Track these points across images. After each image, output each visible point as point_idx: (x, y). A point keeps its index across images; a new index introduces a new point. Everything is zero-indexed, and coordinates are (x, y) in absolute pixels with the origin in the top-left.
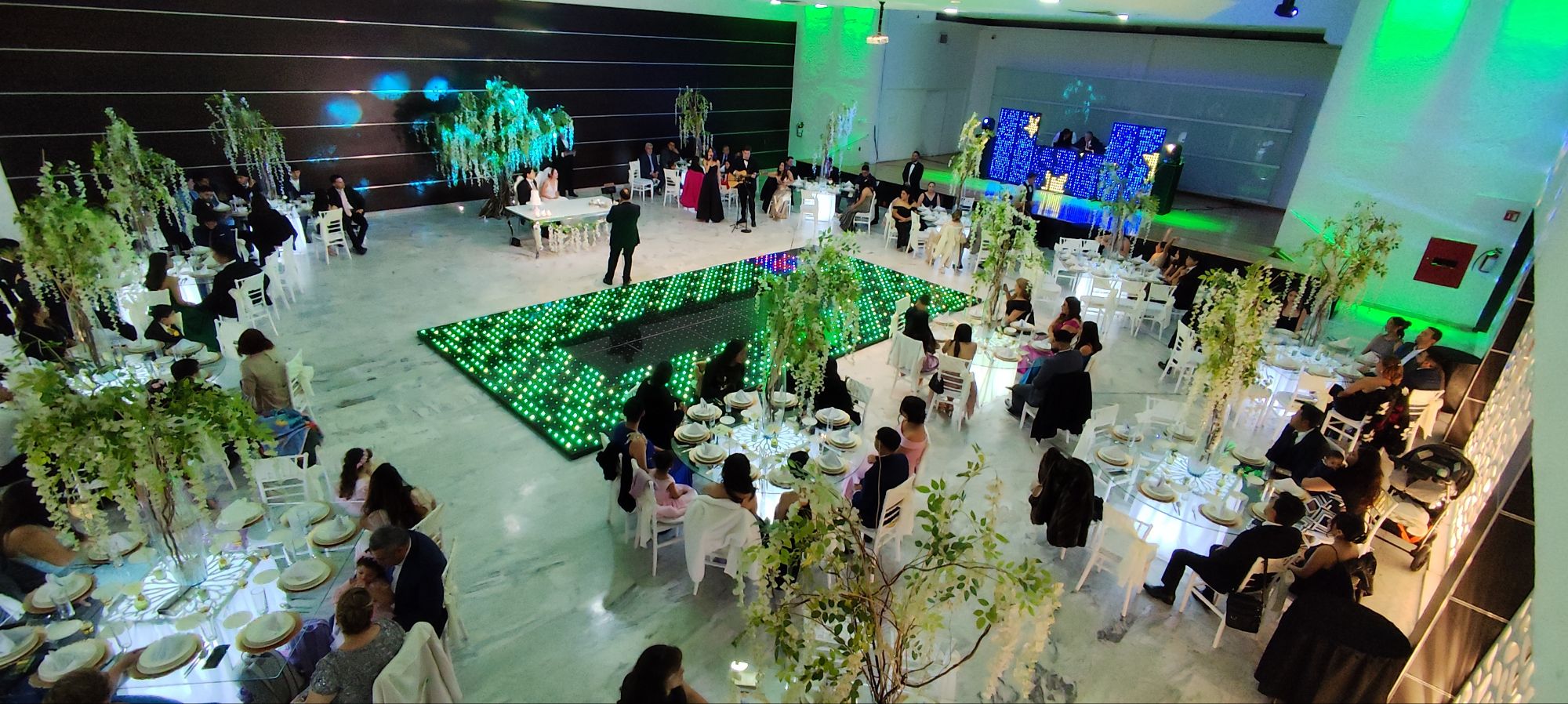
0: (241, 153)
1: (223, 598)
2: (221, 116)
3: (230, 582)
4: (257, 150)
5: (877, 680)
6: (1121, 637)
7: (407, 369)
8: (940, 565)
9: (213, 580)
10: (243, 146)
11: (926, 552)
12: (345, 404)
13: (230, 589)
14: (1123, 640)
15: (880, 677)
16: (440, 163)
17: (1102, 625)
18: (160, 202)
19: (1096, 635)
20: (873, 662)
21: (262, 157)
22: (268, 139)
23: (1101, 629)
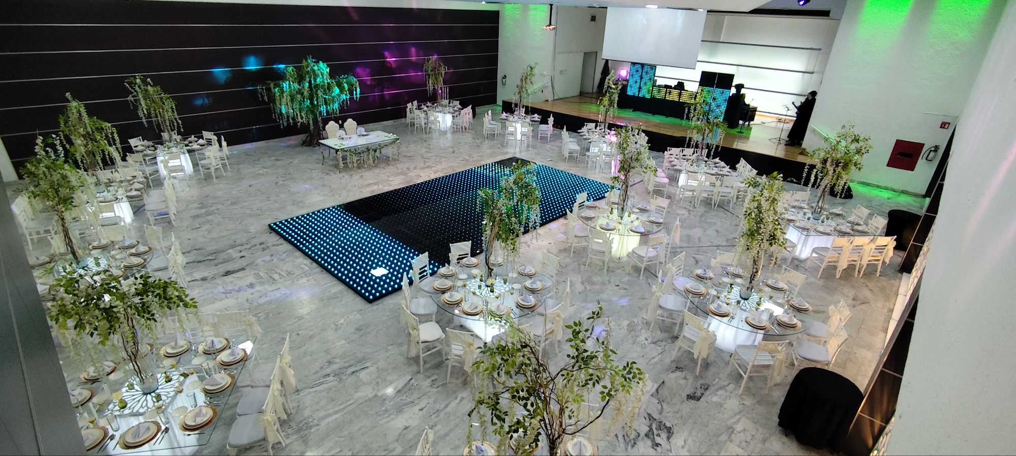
0: (149, 113)
1: (170, 399)
2: (136, 91)
3: (173, 389)
4: (159, 111)
5: (550, 432)
6: (701, 397)
7: (264, 249)
8: (580, 368)
9: (162, 389)
10: (150, 109)
11: (573, 361)
12: (227, 273)
13: (172, 394)
14: (701, 400)
15: (551, 430)
16: (275, 113)
17: (689, 391)
18: (103, 151)
19: (686, 397)
20: (547, 422)
21: (162, 115)
22: (166, 104)
23: (688, 393)
